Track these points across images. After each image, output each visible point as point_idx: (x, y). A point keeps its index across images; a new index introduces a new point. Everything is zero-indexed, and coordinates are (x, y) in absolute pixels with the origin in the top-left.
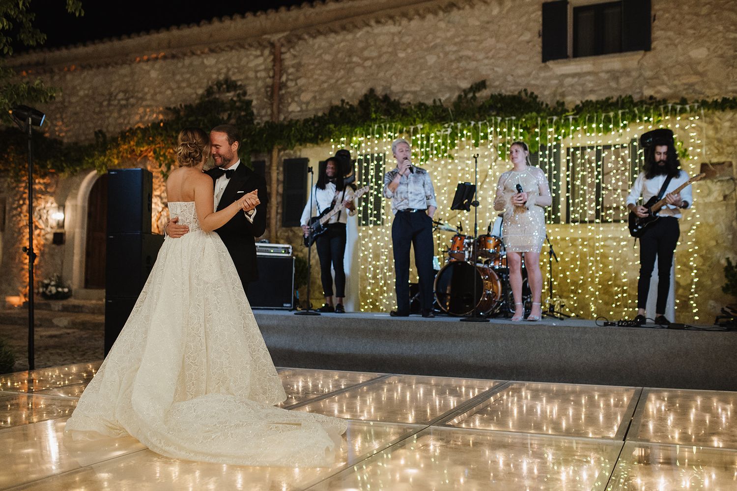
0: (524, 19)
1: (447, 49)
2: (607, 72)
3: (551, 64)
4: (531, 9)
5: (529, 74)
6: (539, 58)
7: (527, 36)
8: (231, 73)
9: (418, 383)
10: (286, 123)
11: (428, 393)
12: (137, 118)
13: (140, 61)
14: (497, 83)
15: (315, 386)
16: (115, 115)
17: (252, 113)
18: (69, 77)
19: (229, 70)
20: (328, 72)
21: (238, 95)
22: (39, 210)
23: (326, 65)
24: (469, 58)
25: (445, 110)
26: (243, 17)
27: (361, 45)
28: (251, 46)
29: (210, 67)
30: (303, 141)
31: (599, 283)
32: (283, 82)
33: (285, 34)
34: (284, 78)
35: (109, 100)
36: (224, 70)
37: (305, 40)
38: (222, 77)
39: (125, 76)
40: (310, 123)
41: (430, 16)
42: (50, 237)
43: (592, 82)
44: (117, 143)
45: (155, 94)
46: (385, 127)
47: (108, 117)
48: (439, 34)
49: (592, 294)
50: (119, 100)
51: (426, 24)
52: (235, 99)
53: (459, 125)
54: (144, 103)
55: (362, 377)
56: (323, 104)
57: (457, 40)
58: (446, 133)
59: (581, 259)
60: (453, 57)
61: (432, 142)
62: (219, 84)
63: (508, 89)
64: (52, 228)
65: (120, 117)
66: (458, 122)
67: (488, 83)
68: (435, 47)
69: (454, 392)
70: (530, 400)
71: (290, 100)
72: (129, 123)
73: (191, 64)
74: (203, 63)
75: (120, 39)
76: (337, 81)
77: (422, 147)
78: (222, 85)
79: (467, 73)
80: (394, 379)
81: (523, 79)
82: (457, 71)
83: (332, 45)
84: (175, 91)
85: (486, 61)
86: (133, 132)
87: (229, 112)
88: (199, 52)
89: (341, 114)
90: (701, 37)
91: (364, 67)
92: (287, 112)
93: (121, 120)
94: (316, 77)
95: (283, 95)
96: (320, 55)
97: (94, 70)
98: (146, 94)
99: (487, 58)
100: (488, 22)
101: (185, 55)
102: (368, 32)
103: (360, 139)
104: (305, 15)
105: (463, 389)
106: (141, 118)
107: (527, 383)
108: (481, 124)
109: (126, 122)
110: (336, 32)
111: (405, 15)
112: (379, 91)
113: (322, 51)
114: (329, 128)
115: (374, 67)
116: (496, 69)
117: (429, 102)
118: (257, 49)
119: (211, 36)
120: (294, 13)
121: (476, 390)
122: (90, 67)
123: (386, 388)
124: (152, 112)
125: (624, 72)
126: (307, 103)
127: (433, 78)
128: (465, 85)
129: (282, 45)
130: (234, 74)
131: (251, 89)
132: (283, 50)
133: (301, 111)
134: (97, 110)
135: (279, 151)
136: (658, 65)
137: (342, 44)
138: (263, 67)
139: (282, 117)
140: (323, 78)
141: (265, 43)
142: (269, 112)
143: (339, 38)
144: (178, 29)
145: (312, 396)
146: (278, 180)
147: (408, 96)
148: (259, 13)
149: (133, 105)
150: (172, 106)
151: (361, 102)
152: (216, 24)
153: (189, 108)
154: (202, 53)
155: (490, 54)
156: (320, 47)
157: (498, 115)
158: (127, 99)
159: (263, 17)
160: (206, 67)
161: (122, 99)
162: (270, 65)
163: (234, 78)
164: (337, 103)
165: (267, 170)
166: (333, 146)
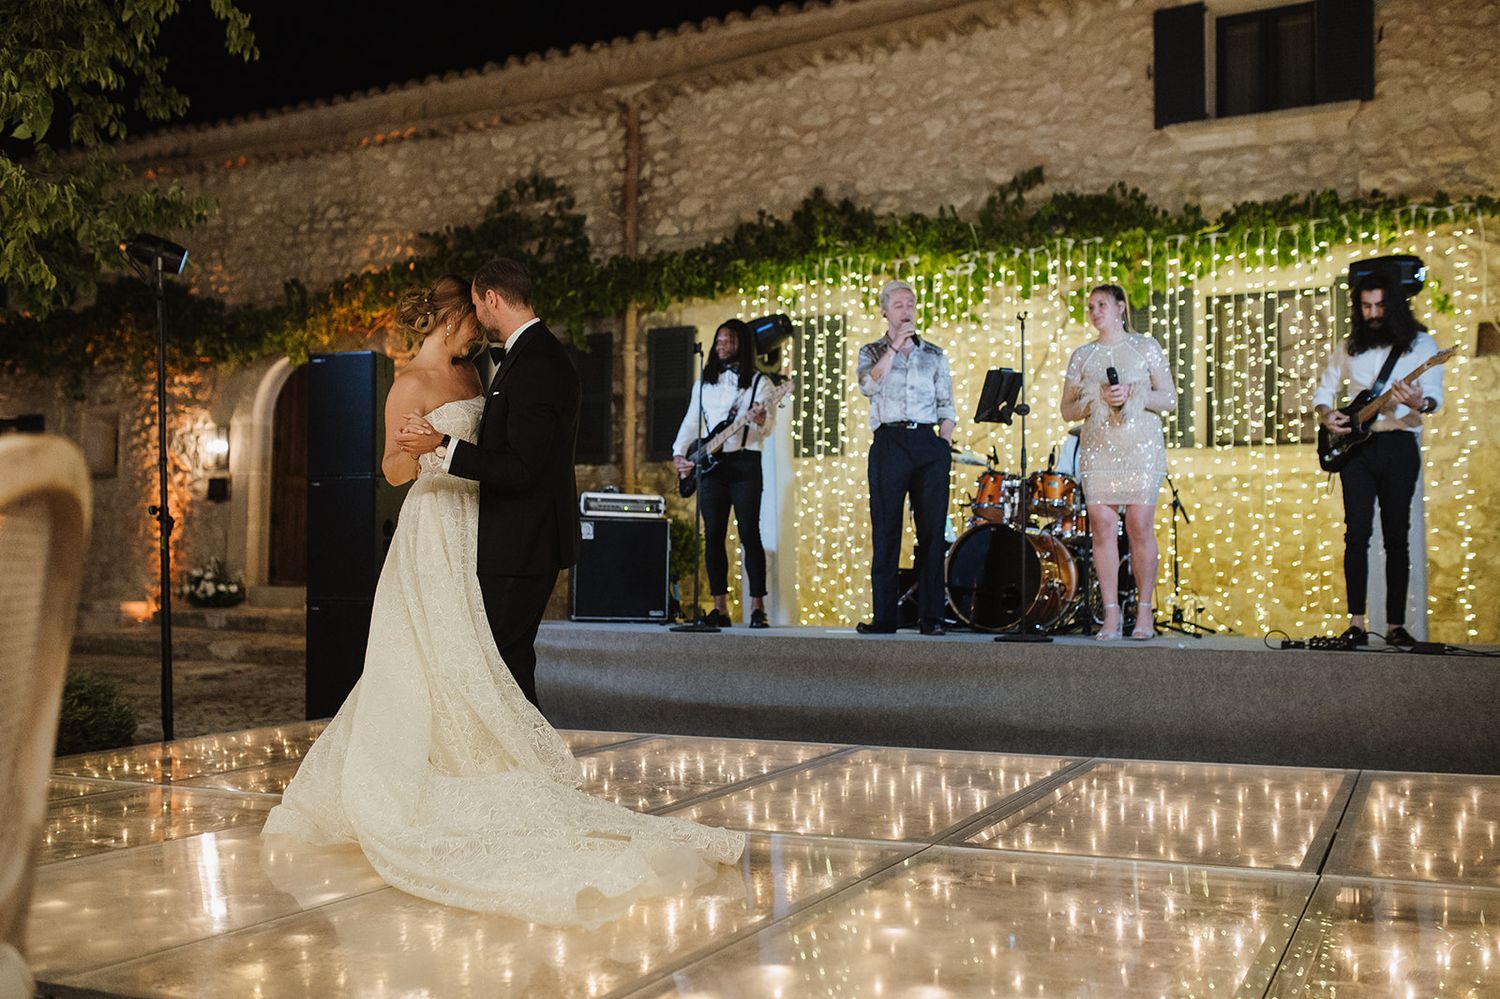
0: (1118, 44)
1: (965, 106)
2: (1288, 144)
3: (1172, 131)
4: (1132, 23)
5: (1130, 153)
6: (1148, 121)
7: (1124, 78)
8: (543, 163)
9: (912, 762)
10: (651, 259)
11: (931, 783)
12: (365, 255)
13: (369, 145)
14: (1066, 172)
15: (711, 769)
16: (324, 249)
17: (586, 240)
18: (234, 179)
19: (539, 158)
20: (731, 158)
21: (559, 207)
22: (182, 436)
23: (728, 143)
24: (1010, 123)
25: (963, 228)
26: (566, 54)
27: (795, 102)
28: (581, 109)
29: (504, 152)
30: (684, 292)
31: (1274, 565)
32: (644, 180)
33: (647, 85)
34: (646, 172)
35: (312, 222)
36: (531, 159)
37: (687, 96)
38: (526, 172)
39: (340, 174)
40: (698, 258)
41: (931, 44)
42: (203, 487)
43: (1255, 165)
44: (326, 303)
45: (399, 207)
46: (845, 264)
47: (309, 255)
48: (948, 77)
49: (1261, 587)
50: (330, 222)
51: (923, 58)
52: (552, 213)
53: (991, 256)
54: (378, 226)
55: (802, 753)
56: (725, 219)
57: (984, 88)
58: (966, 272)
59: (1237, 517)
60: (976, 123)
61: (937, 290)
62: (521, 185)
63: (1088, 182)
64: (205, 469)
65: (332, 254)
66: (988, 250)
67: (1046, 173)
68: (940, 104)
69: (983, 780)
70: (1135, 794)
71: (658, 214)
72: (348, 264)
73: (466, 149)
74: (489, 144)
75: (330, 103)
76: (749, 176)
78: (526, 187)
79: (1006, 153)
80: (864, 755)
81: (1118, 161)
82: (985, 150)
83: (740, 104)
84: (438, 201)
85: (1043, 129)
86: (357, 282)
87: (541, 240)
88: (481, 125)
89: (759, 240)
90: (1477, 69)
91: (803, 148)
92: (654, 236)
93: (334, 260)
94: (708, 167)
95: (645, 203)
96: (716, 126)
97: (283, 164)
98: (381, 208)
99: (1045, 122)
100: (1046, 52)
101: (454, 130)
102: (809, 77)
103: (796, 288)
104: (685, 46)
105: (1002, 775)
106: (372, 254)
107: (1128, 763)
108: (1035, 254)
109: (343, 262)
110: (747, 80)
111: (881, 42)
112: (833, 194)
113: (719, 116)
114: (736, 267)
115: (822, 145)
116: (1062, 144)
117: (932, 212)
118: (593, 115)
119: (504, 92)
120: (665, 43)
121: (1027, 777)
122: (274, 158)
123: (848, 772)
124: (394, 242)
125: (1319, 143)
126: (693, 220)
127: (938, 165)
128: (1002, 177)
129: (643, 107)
130: (549, 165)
131: (582, 195)
132: (644, 116)
133: (681, 235)
134: (289, 240)
135: (639, 313)
136: (1389, 127)
137: (759, 103)
138: (604, 151)
139: (643, 248)
140: (722, 170)
141: (609, 104)
142: (619, 238)
143: (753, 90)
144: (441, 80)
145: (705, 789)
146: (637, 370)
147: (889, 200)
148: (596, 46)
149: (357, 230)
150: (431, 231)
151: (797, 216)
152: (515, 69)
153: (464, 234)
154: (488, 126)
155: (1051, 116)
156: (715, 110)
157: (1067, 234)
158: (345, 219)
159: (604, 53)
160: (497, 152)
161: (336, 219)
162: (620, 147)
163: (549, 174)
164: (750, 217)
165: (615, 351)
166: (744, 303)
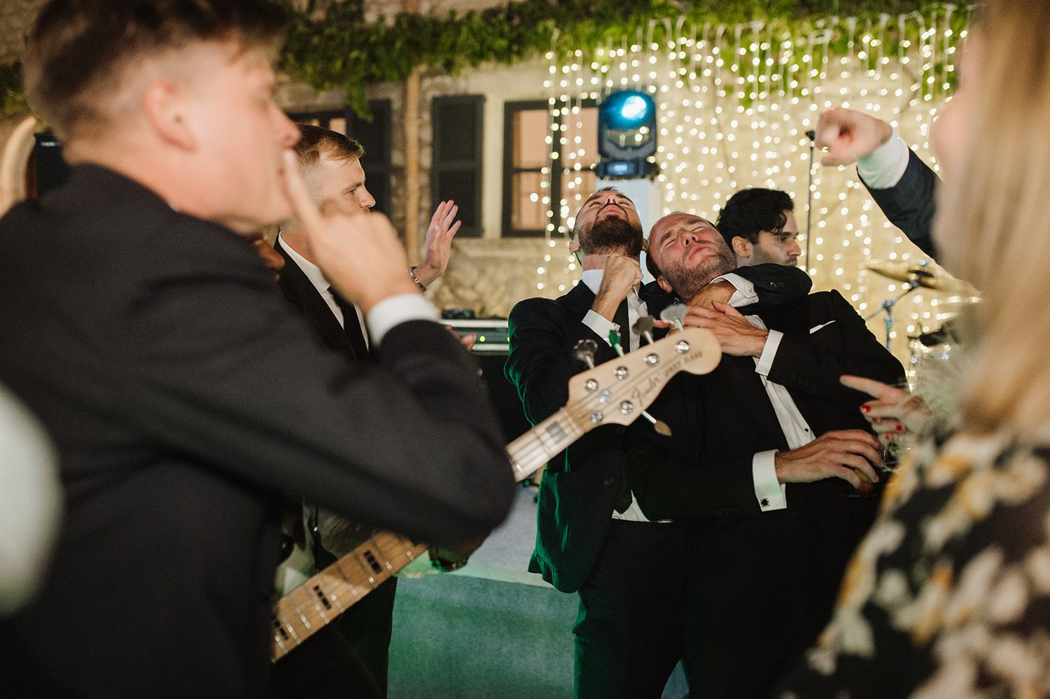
30: (478, 57)
40: (501, 17)
46: (673, 27)
53: (851, 23)
58: (820, 41)
61: (784, 60)
66: (850, 14)
77: (762, 70)
103: (612, 54)
108: (906, 21)
114: (546, 29)
135: (422, 77)
139: (426, 6)
146: (420, 141)
165: (395, 119)
166: (553, 69)
